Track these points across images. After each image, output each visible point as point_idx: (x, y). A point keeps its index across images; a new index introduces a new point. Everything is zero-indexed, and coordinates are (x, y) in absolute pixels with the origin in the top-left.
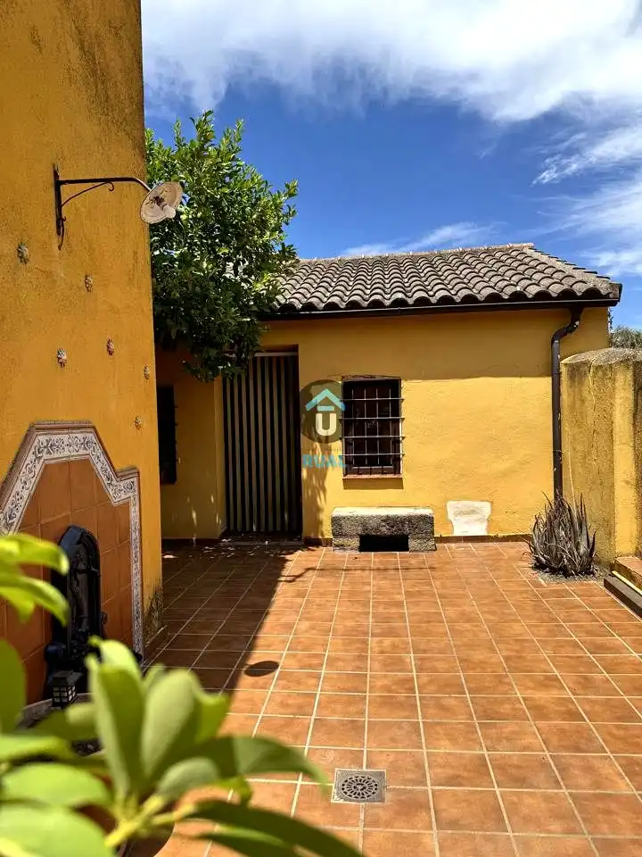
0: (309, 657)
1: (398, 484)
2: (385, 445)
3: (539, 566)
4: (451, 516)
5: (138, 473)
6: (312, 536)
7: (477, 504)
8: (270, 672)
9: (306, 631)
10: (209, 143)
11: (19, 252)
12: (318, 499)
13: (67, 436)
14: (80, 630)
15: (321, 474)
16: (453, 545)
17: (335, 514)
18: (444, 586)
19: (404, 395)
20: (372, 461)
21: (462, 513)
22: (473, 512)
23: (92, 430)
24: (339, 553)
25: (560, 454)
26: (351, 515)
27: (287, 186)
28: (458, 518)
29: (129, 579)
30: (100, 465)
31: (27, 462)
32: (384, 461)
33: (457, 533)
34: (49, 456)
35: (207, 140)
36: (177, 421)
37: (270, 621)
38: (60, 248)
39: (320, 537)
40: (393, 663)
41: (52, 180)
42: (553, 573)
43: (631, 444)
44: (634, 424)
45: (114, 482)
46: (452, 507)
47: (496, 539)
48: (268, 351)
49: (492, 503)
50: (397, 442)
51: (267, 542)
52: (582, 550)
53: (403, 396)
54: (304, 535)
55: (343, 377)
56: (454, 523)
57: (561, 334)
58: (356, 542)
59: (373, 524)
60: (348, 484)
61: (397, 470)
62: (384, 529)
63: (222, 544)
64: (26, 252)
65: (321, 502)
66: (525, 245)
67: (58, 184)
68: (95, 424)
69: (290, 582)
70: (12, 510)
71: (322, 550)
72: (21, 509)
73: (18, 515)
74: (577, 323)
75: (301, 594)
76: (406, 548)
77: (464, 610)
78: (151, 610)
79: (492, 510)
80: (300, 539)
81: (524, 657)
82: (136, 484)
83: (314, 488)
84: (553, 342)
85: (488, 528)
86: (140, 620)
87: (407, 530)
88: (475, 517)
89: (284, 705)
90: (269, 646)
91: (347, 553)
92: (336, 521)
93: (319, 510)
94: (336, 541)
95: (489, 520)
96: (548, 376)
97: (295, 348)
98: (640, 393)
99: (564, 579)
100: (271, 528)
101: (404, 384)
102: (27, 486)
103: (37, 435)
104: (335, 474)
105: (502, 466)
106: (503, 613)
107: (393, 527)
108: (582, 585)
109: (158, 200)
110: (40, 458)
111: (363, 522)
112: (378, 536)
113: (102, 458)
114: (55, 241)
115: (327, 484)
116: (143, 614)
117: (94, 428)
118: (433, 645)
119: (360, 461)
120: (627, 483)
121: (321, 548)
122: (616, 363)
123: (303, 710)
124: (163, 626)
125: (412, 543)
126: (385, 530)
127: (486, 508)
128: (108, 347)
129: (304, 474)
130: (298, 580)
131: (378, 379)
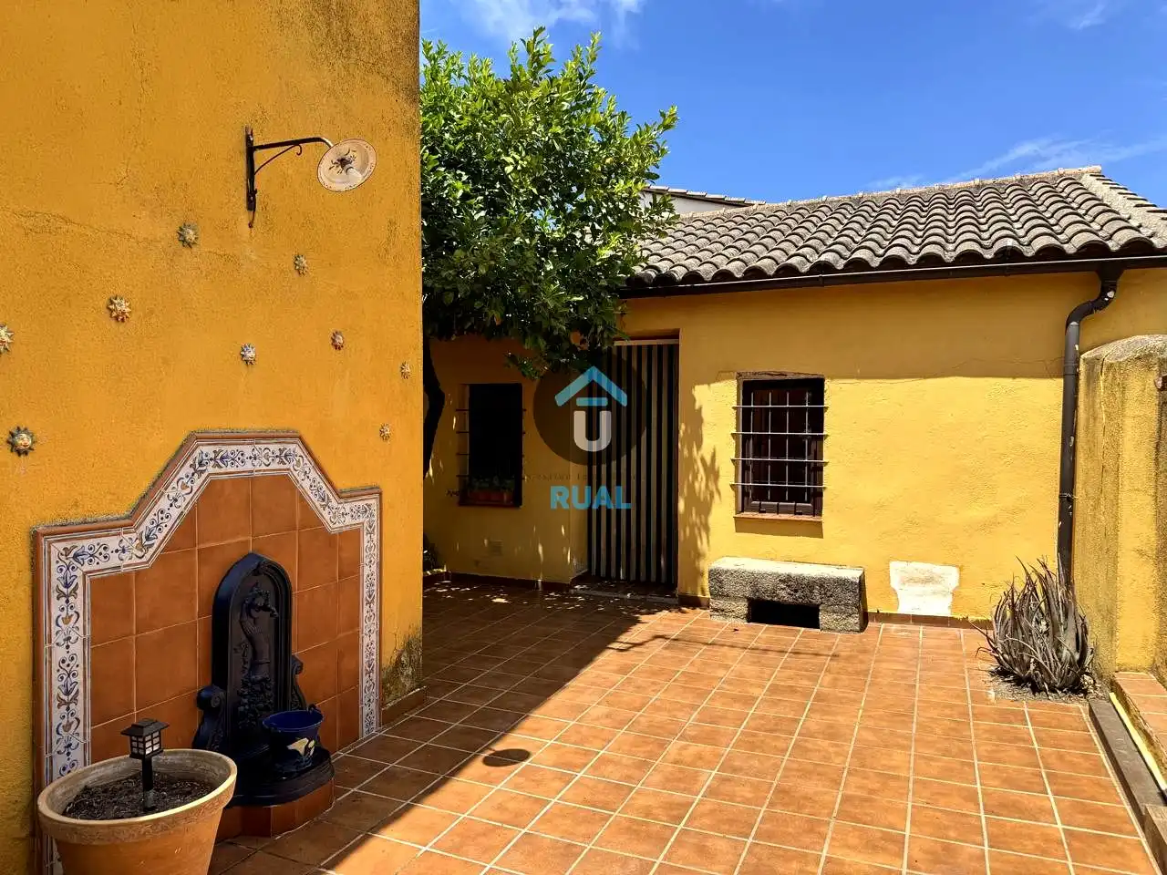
0: (576, 753)
1: (816, 530)
2: (797, 473)
3: (1002, 673)
4: (895, 583)
5: (380, 494)
6: (690, 592)
7: (938, 569)
8: (515, 763)
9: (598, 719)
10: (544, 69)
11: (181, 235)
12: (699, 543)
13: (250, 448)
14: (253, 677)
15: (705, 508)
16: (894, 627)
17: (715, 565)
18: (834, 683)
19: (828, 401)
20: (778, 495)
21: (912, 580)
22: (929, 580)
23: (297, 440)
24: (717, 619)
25: (1071, 501)
26: (736, 568)
27: (663, 115)
28: (906, 587)
29: (354, 622)
30: (307, 480)
31: (180, 475)
32: (797, 496)
33: (904, 609)
34: (217, 470)
35: (540, 66)
36: (524, 429)
37: (559, 699)
38: (250, 226)
39: (700, 595)
40: (683, 777)
41: (243, 147)
42: (1018, 684)
43: (1152, 492)
44: (1156, 459)
45: (334, 503)
46: (897, 570)
47: (964, 623)
48: (633, 339)
49: (961, 569)
50: (818, 470)
51: (629, 595)
52: (1065, 654)
53: (827, 403)
54: (678, 591)
55: (740, 375)
56: (899, 592)
57: (1081, 314)
58: (742, 608)
59: (767, 584)
60: (741, 525)
61: (817, 510)
62: (783, 593)
63: (572, 591)
64: (190, 235)
65: (702, 545)
66: (1085, 169)
67: (251, 150)
68: (303, 433)
69: (622, 650)
70: (151, 531)
71: (700, 613)
72: (165, 530)
73: (161, 536)
74: (1110, 294)
75: (623, 670)
76: (815, 624)
77: (838, 721)
78: (398, 663)
79: (961, 579)
80: (673, 596)
81: (875, 800)
82: (375, 508)
83: (692, 526)
84: (1068, 325)
85: (953, 607)
86: (374, 676)
87: (817, 598)
88: (929, 587)
89: (501, 808)
90: (536, 730)
91: (730, 621)
92: (715, 575)
93: (699, 555)
94: (714, 604)
95: (955, 594)
96: (1058, 377)
97: (675, 335)
98: (1165, 408)
99: (1030, 695)
100: (643, 577)
101: (828, 385)
102: (178, 504)
103: (198, 446)
104: (724, 509)
105: (978, 512)
106: (892, 733)
107: (796, 591)
108: (1051, 708)
109: (343, 162)
110: (202, 472)
111: (754, 580)
112: (772, 602)
113: (313, 474)
114: (244, 217)
115: (712, 520)
116: (381, 669)
117: (300, 438)
118: (756, 763)
119: (760, 494)
120: (1141, 553)
121: (698, 610)
122: (1129, 360)
123: (517, 819)
124: (419, 686)
125: (823, 618)
126: (784, 595)
127: (951, 577)
128: (334, 340)
129: (681, 506)
130: (636, 649)
131: (789, 377)
